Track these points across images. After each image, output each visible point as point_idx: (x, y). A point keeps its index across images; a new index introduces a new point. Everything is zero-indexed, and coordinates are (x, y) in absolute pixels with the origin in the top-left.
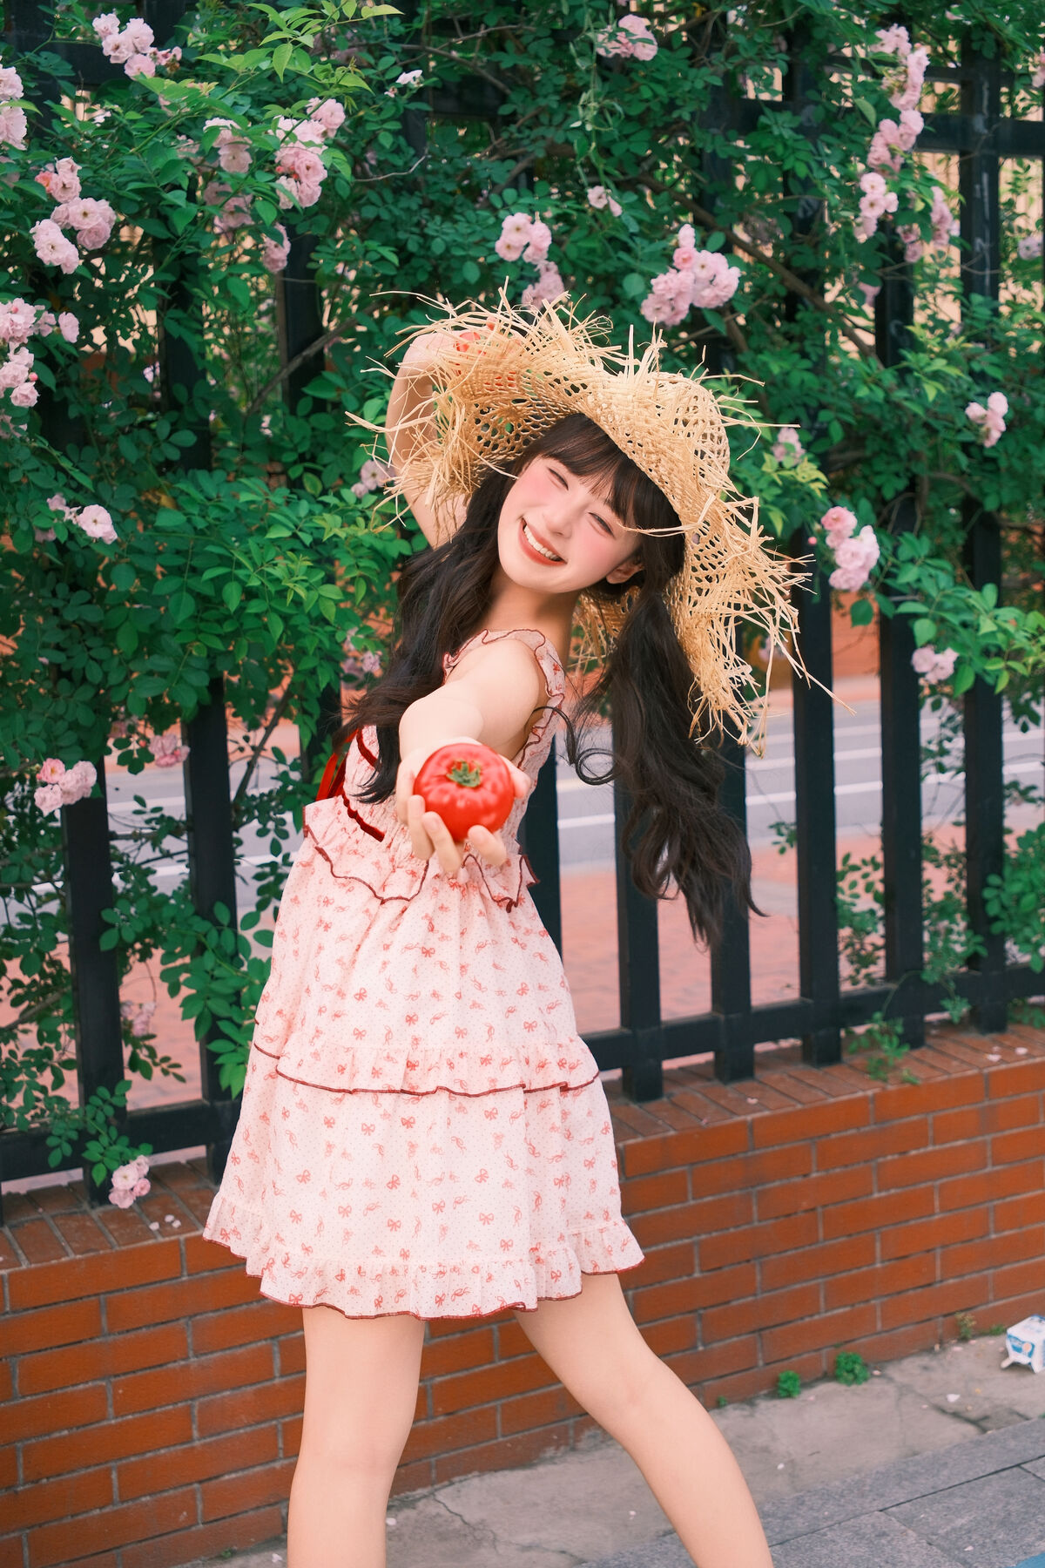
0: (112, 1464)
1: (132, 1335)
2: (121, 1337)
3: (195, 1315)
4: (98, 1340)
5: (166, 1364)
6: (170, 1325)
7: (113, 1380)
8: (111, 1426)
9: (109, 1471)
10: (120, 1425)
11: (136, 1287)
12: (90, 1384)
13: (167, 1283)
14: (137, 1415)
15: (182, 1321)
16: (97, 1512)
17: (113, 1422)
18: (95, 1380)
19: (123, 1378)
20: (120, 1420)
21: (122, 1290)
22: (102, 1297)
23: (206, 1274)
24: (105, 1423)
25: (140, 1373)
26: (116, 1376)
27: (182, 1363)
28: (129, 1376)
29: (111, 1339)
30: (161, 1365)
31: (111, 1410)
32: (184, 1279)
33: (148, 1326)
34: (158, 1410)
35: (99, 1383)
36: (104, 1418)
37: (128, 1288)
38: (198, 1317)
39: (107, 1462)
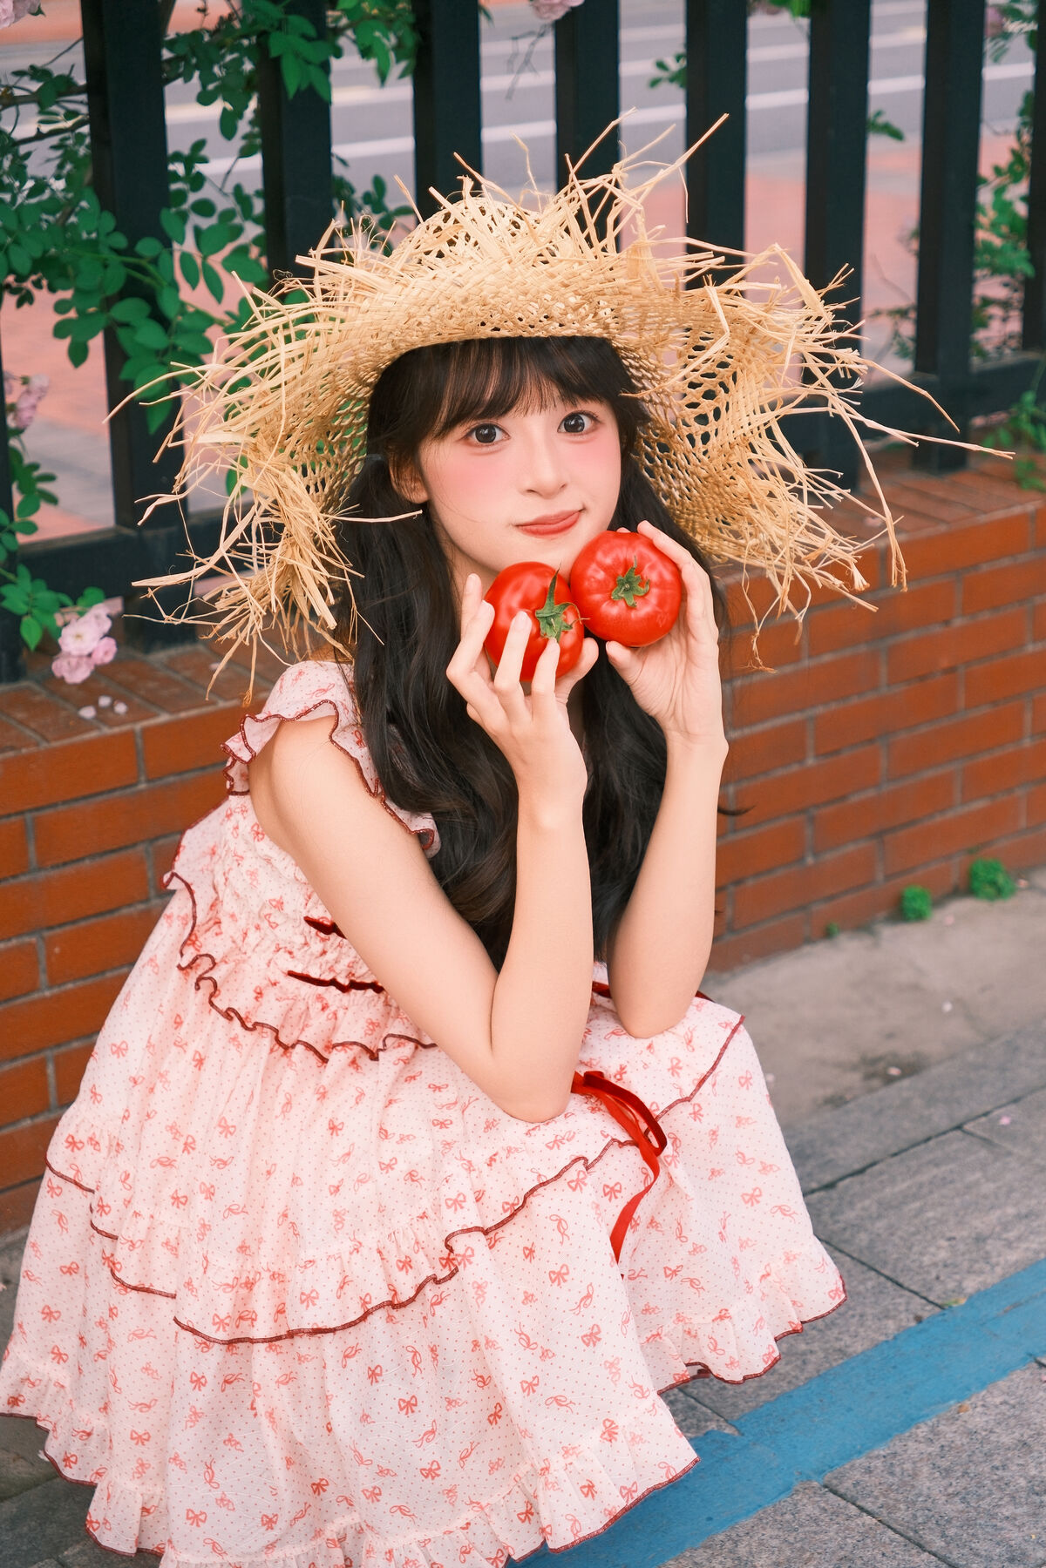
0: (49, 1054)
1: (69, 870)
2: (54, 873)
3: (157, 838)
4: (23, 879)
5: (118, 909)
6: (123, 853)
7: (46, 934)
8: (44, 999)
9: (42, 1064)
10: (56, 999)
11: (76, 800)
12: (14, 942)
13: (117, 794)
14: (80, 983)
15: (140, 848)
16: (27, 1123)
17: (47, 993)
18: (19, 935)
19: (58, 931)
20: (56, 991)
21: (54, 805)
22: (28, 816)
23: (171, 779)
24: (36, 996)
25: (83, 924)
26: (50, 928)
27: (141, 907)
28: (68, 928)
29: (42, 875)
30: (111, 911)
31: (43, 978)
32: (142, 786)
33: (92, 856)
34: (109, 975)
35: (26, 939)
36: (34, 989)
37: (65, 802)
38: (161, 842)
39: (40, 1051)
